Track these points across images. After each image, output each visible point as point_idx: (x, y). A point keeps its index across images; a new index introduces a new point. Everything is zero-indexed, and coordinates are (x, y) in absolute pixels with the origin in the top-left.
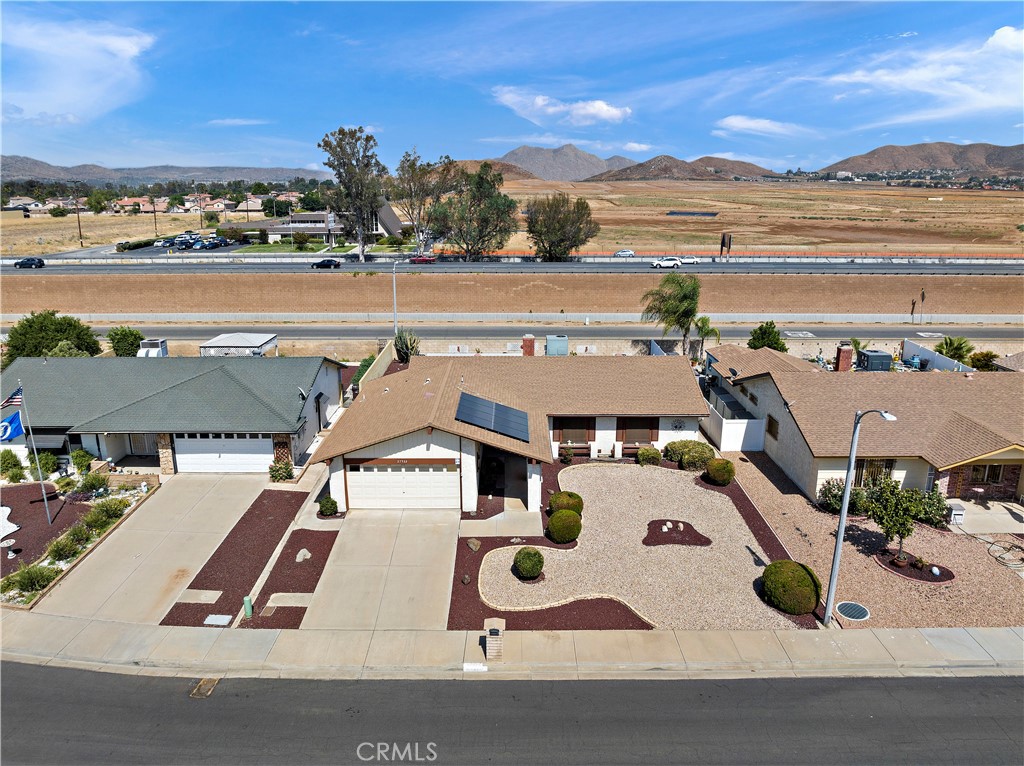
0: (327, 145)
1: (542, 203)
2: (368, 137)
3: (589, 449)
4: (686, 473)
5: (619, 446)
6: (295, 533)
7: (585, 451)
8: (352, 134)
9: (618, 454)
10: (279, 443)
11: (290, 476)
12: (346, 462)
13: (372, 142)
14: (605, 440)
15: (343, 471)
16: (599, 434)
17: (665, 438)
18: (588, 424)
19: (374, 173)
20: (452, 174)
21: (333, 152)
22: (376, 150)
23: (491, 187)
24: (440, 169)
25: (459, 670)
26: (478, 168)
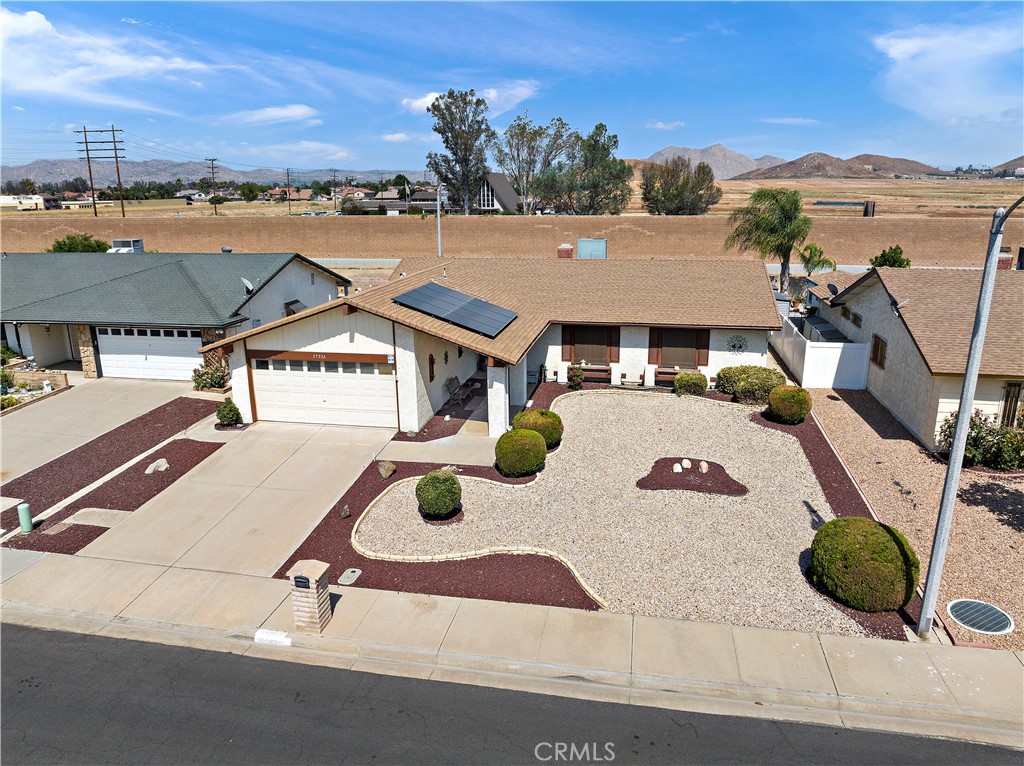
0: (435, 109)
2: (478, 100)
3: (608, 372)
4: (741, 407)
5: (651, 371)
7: (603, 375)
9: (650, 381)
13: (482, 107)
14: (633, 361)
16: (625, 352)
17: (718, 361)
18: (607, 336)
19: (483, 137)
20: (564, 138)
21: (443, 117)
22: (485, 114)
23: (606, 150)
24: (551, 132)
25: (247, 638)
26: (591, 130)
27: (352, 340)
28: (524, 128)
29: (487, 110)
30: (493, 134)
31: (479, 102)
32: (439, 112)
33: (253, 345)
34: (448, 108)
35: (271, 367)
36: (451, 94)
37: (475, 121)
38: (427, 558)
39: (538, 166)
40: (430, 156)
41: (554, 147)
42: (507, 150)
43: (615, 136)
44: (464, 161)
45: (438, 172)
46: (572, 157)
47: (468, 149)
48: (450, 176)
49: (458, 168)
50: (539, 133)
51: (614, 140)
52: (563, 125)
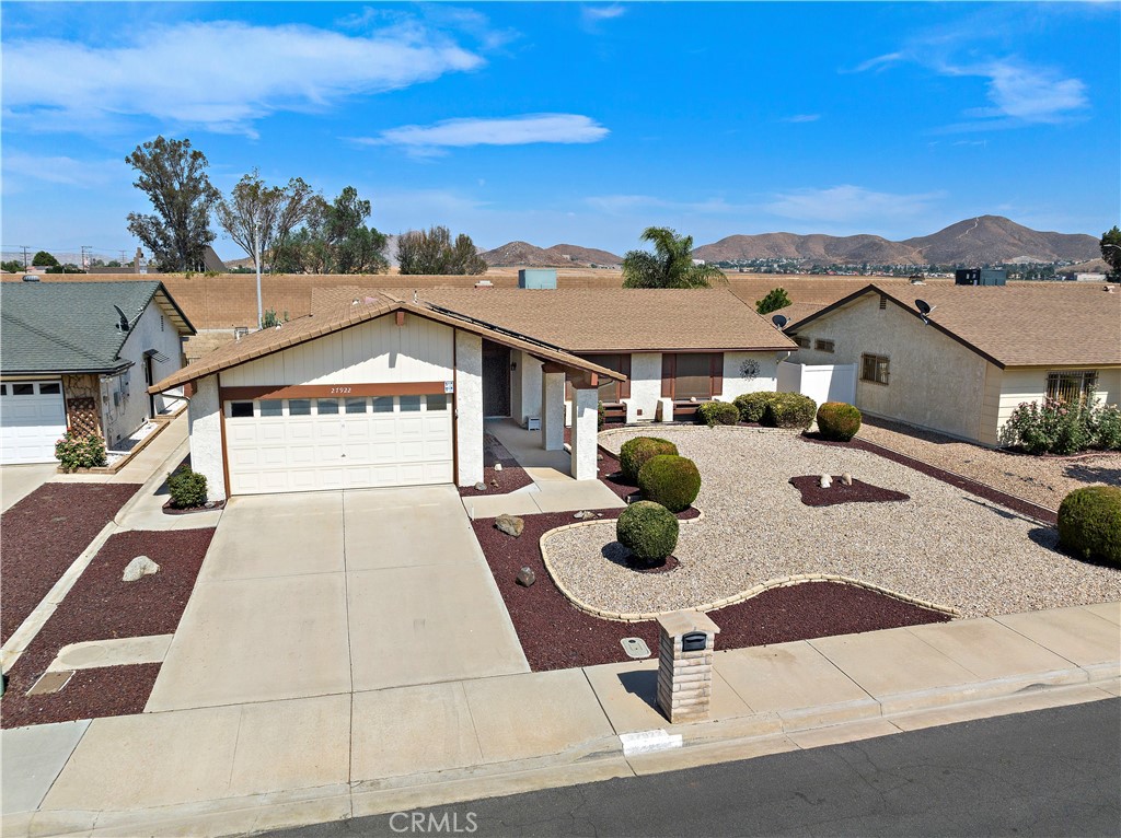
0: (138, 159)
1: (416, 239)
2: (195, 152)
4: (782, 431)
5: (669, 406)
6: (113, 539)
7: (618, 413)
8: (176, 146)
9: (668, 415)
10: (77, 399)
11: (98, 462)
12: (225, 394)
13: (200, 161)
14: (645, 395)
15: (217, 414)
16: (636, 386)
17: (732, 389)
18: (622, 364)
19: (203, 197)
20: (304, 202)
21: (147, 169)
22: (205, 170)
23: (355, 218)
24: (291, 194)
25: (611, 753)
26: (339, 194)
27: (392, 364)
28: (256, 187)
29: (206, 164)
30: (216, 193)
31: (196, 155)
32: (143, 163)
33: (229, 381)
34: (156, 158)
35: (257, 412)
36: (159, 143)
37: (190, 178)
39: (275, 233)
40: (131, 217)
41: (292, 213)
42: (236, 212)
43: (367, 202)
44: (180, 225)
45: (145, 238)
46: (314, 224)
47: (184, 209)
48: (160, 242)
49: (171, 233)
50: (275, 194)
51: (366, 207)
52: (304, 187)
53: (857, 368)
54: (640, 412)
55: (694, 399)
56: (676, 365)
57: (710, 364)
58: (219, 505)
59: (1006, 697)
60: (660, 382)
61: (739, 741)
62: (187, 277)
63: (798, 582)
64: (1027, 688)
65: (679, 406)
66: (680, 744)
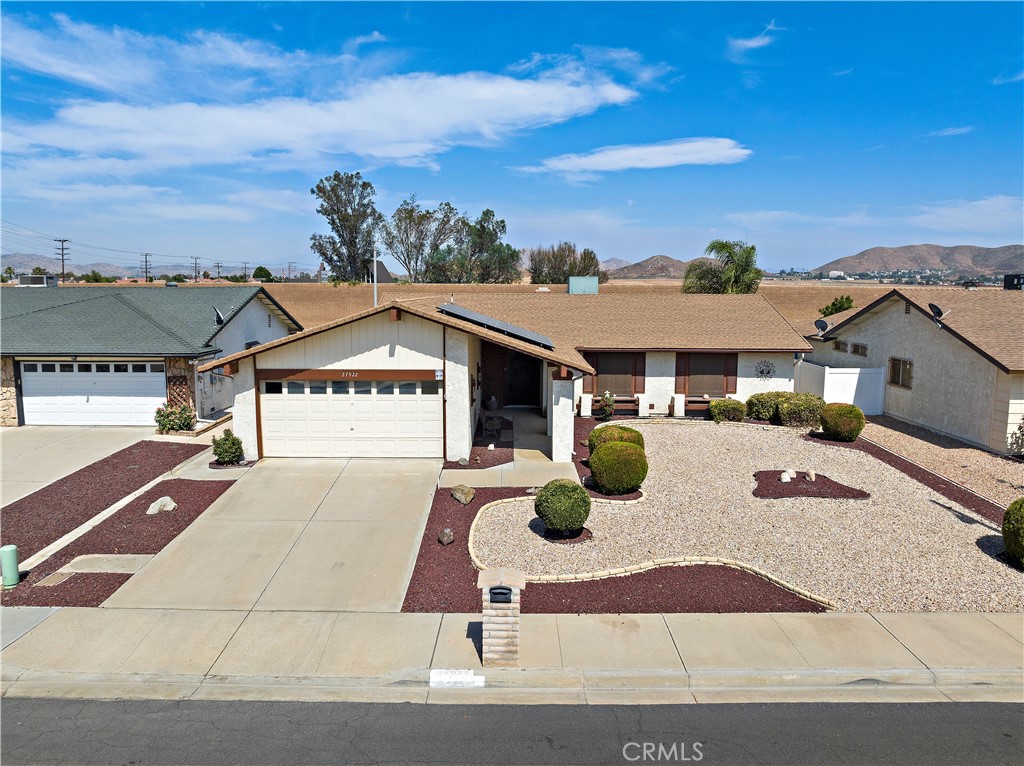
0: (320, 190)
1: (546, 254)
2: (364, 183)
3: (636, 402)
4: (786, 429)
5: (680, 401)
6: (160, 484)
7: (630, 406)
8: (349, 178)
9: (680, 410)
10: (174, 377)
12: (259, 375)
13: (369, 190)
14: (659, 390)
15: (254, 392)
16: (650, 382)
17: (746, 389)
18: (632, 364)
19: (370, 220)
20: (452, 223)
21: (329, 199)
22: (373, 198)
23: (493, 236)
24: (440, 216)
25: (418, 683)
26: (480, 215)
27: (392, 354)
28: (412, 211)
29: (373, 193)
30: (380, 216)
31: (366, 185)
32: (324, 193)
33: (264, 363)
34: (334, 189)
35: (285, 390)
36: (337, 176)
37: (361, 204)
38: (585, 576)
39: (427, 250)
40: (314, 238)
41: (441, 232)
42: (395, 233)
43: (503, 222)
44: (351, 244)
45: (323, 254)
46: (459, 241)
47: (354, 230)
48: (335, 258)
49: (344, 250)
50: (427, 217)
51: (502, 225)
52: (451, 210)
53: (884, 372)
54: (652, 407)
55: (706, 396)
56: (689, 364)
57: (724, 363)
58: (251, 463)
59: (831, 688)
60: (673, 379)
61: (538, 690)
62: (335, 286)
63: (693, 563)
64: (858, 682)
65: (690, 402)
66: (482, 684)
